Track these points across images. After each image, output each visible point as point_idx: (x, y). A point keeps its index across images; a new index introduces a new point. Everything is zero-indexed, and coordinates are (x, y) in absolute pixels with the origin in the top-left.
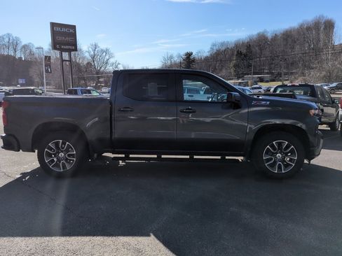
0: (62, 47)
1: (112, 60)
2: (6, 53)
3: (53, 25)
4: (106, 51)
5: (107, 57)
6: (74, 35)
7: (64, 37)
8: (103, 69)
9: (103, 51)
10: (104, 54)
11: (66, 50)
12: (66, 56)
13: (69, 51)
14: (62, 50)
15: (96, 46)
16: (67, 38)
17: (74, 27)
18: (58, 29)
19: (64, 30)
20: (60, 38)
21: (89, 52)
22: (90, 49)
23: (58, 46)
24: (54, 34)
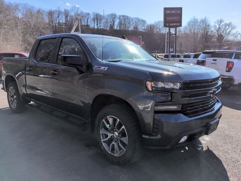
0: (171, 24)
1: (234, 31)
3: (165, 9)
4: (229, 25)
5: (230, 29)
6: (180, 15)
7: (173, 17)
8: (225, 38)
9: (226, 25)
10: (227, 27)
11: (173, 27)
12: (173, 31)
13: (176, 27)
14: (170, 27)
16: (175, 18)
17: (180, 9)
18: (168, 12)
19: (173, 12)
20: (169, 18)
21: (215, 26)
22: (217, 24)
23: (167, 25)
24: (166, 15)
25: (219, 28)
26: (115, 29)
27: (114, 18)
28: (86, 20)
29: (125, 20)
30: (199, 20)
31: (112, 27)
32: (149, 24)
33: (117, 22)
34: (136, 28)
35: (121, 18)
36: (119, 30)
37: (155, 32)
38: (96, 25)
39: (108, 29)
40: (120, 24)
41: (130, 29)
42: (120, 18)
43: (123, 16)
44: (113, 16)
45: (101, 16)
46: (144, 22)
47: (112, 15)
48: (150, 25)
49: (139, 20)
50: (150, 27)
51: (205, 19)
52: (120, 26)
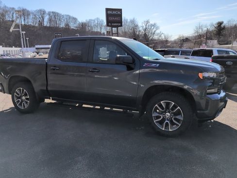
0: (113, 24)
2: (96, 30)
3: (107, 10)
4: (154, 25)
5: (155, 29)
6: (121, 16)
7: (114, 17)
8: (151, 38)
9: (152, 25)
10: (153, 27)
11: (115, 27)
13: (117, 27)
14: (112, 27)
15: (148, 22)
16: (116, 18)
17: (120, 10)
18: (110, 12)
19: (114, 12)
20: (111, 19)
21: (143, 27)
22: (144, 25)
23: (110, 24)
24: (108, 16)
25: (146, 28)
26: (45, 25)
27: (43, 14)
28: (11, 15)
29: (55, 16)
30: (129, 21)
31: (41, 24)
32: (80, 22)
33: (46, 18)
34: (67, 25)
35: (51, 14)
36: (50, 27)
37: (87, 30)
38: (23, 21)
39: (37, 25)
40: (50, 20)
41: (61, 26)
42: (49, 15)
43: (53, 12)
44: (42, 12)
45: (28, 11)
46: (75, 19)
47: (41, 10)
48: (82, 23)
49: (70, 17)
50: (82, 25)
51: (134, 19)
52: (50, 23)
